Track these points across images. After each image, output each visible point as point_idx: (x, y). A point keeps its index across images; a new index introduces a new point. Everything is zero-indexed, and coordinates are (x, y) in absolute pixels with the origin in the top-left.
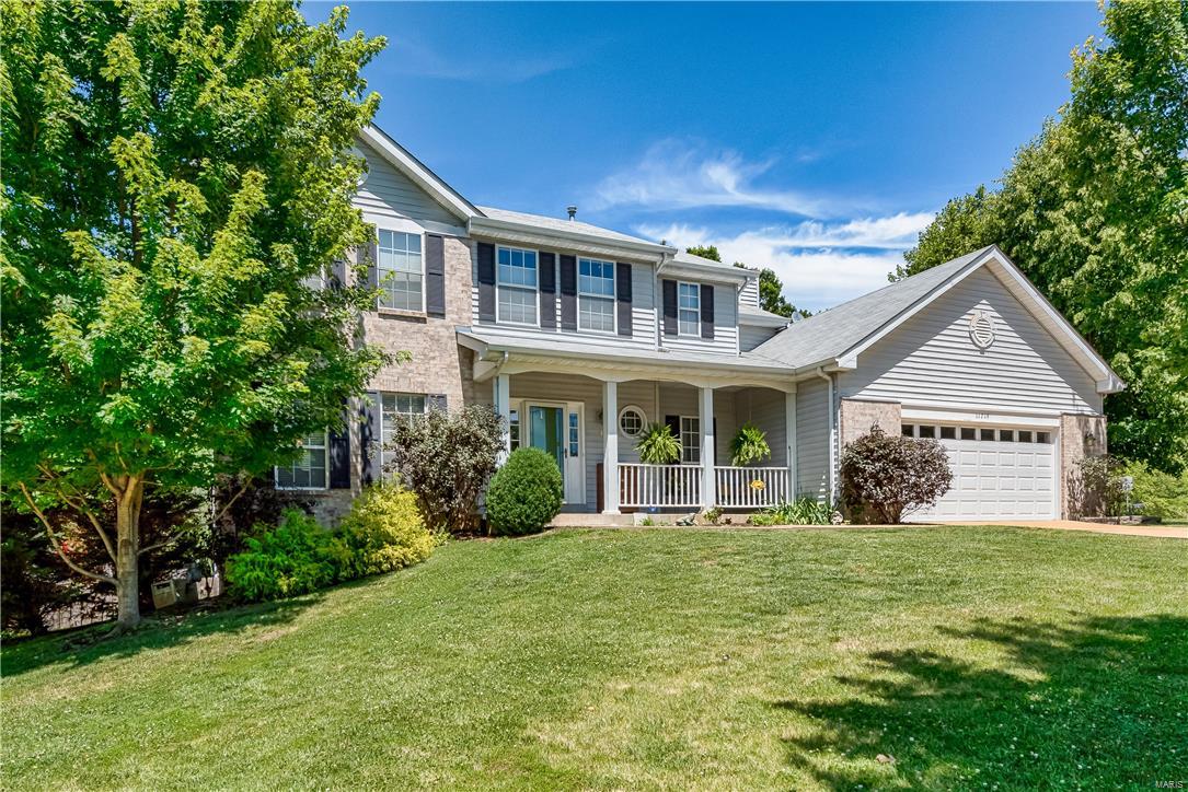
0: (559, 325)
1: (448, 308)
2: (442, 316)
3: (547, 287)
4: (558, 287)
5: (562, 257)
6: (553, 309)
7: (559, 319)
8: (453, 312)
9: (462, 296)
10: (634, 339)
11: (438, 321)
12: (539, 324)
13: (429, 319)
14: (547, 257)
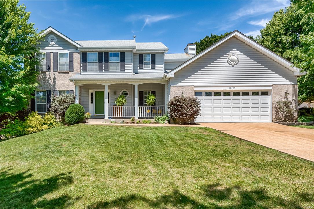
0: (104, 70)
1: (74, 69)
2: (73, 71)
3: (100, 61)
4: (103, 61)
5: (105, 53)
6: (102, 66)
7: (104, 69)
8: (75, 70)
9: (78, 66)
10: (125, 72)
11: (72, 73)
12: (98, 71)
13: (69, 72)
14: (100, 54)
